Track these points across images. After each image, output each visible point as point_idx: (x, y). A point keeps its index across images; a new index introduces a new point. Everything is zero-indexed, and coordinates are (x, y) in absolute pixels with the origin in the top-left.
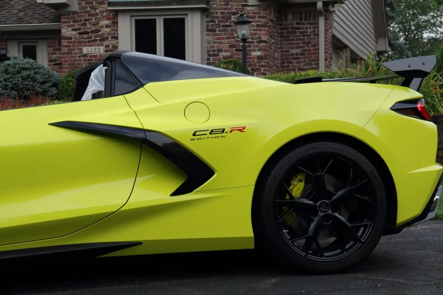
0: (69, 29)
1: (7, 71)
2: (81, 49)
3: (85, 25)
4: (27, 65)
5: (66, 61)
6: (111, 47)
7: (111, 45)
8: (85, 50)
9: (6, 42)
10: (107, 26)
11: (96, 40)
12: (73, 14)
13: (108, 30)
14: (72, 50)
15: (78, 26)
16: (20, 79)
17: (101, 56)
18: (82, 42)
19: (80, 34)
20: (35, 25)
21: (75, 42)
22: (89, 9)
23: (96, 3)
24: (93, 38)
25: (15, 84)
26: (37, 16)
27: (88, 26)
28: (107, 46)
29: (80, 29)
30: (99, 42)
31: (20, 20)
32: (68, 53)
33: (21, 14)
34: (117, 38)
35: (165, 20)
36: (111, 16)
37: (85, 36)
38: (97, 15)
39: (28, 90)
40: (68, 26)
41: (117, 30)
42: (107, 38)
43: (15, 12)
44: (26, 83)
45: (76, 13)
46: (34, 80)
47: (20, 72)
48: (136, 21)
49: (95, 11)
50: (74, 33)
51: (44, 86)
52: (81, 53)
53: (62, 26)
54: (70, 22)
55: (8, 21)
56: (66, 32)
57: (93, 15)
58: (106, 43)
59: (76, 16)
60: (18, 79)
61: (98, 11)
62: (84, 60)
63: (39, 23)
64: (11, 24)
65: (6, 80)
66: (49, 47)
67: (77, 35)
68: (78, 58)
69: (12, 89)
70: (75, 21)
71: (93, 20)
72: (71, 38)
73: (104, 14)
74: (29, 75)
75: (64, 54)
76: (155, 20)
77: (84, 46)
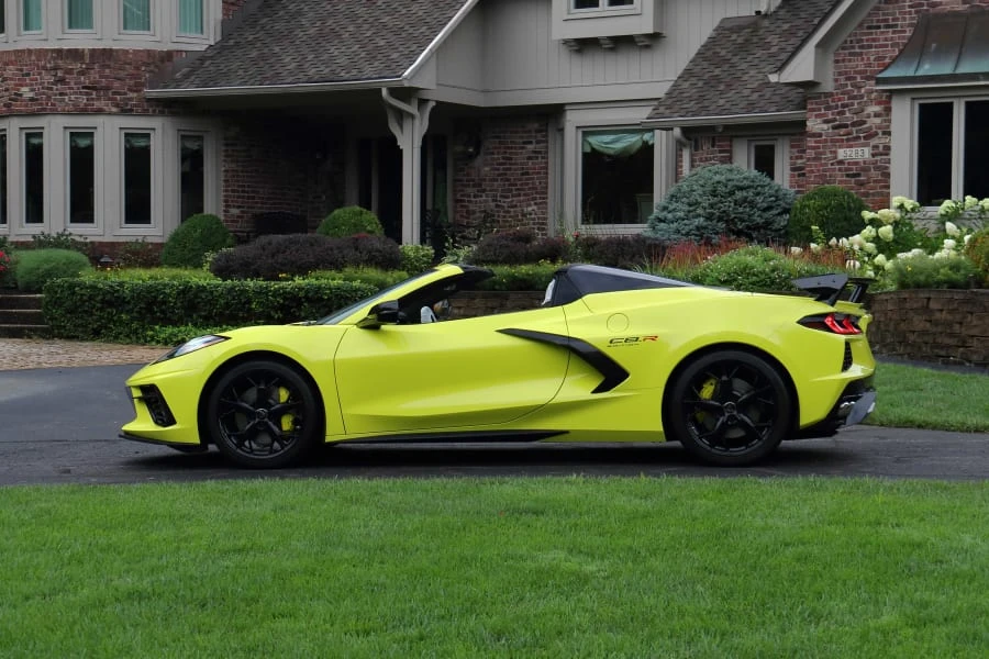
0: (819, 120)
1: (715, 191)
2: (835, 152)
3: (843, 113)
4: (745, 182)
5: (812, 171)
6: (881, 148)
7: (881, 146)
8: (842, 153)
9: (731, 141)
10: (877, 115)
11: (859, 138)
12: (826, 97)
13: (878, 121)
14: (821, 154)
15: (833, 114)
16: (732, 204)
17: (865, 162)
18: (838, 141)
19: (834, 128)
20: (772, 114)
21: (826, 141)
22: (850, 88)
23: (862, 78)
24: (855, 135)
25: (724, 212)
26: (777, 99)
27: (848, 115)
28: (876, 147)
29: (835, 120)
30: (862, 141)
31: (751, 107)
32: (814, 159)
33: (755, 96)
34: (889, 134)
35: (967, 103)
36: (884, 99)
37: (843, 131)
38: (862, 97)
39: (742, 220)
40: (817, 116)
41: (890, 121)
42: (876, 134)
43: (746, 92)
44: (741, 210)
45: (831, 94)
46: (752, 204)
47: (734, 194)
48: (921, 106)
49: (859, 91)
50: (825, 126)
51: (768, 215)
52: (836, 158)
53: (808, 116)
54: (820, 110)
55: (734, 109)
56: (814, 125)
57: (855, 98)
58: (874, 142)
59: (830, 100)
60: (728, 205)
61: (863, 91)
62: (840, 170)
63: (778, 111)
64: (738, 113)
65: (712, 206)
66: (792, 147)
67: (830, 131)
68: (830, 166)
69: (720, 219)
70: (828, 108)
71: (856, 106)
72: (820, 135)
73: (873, 96)
74: (746, 198)
75: (809, 159)
76: (952, 103)
77: (840, 147)
